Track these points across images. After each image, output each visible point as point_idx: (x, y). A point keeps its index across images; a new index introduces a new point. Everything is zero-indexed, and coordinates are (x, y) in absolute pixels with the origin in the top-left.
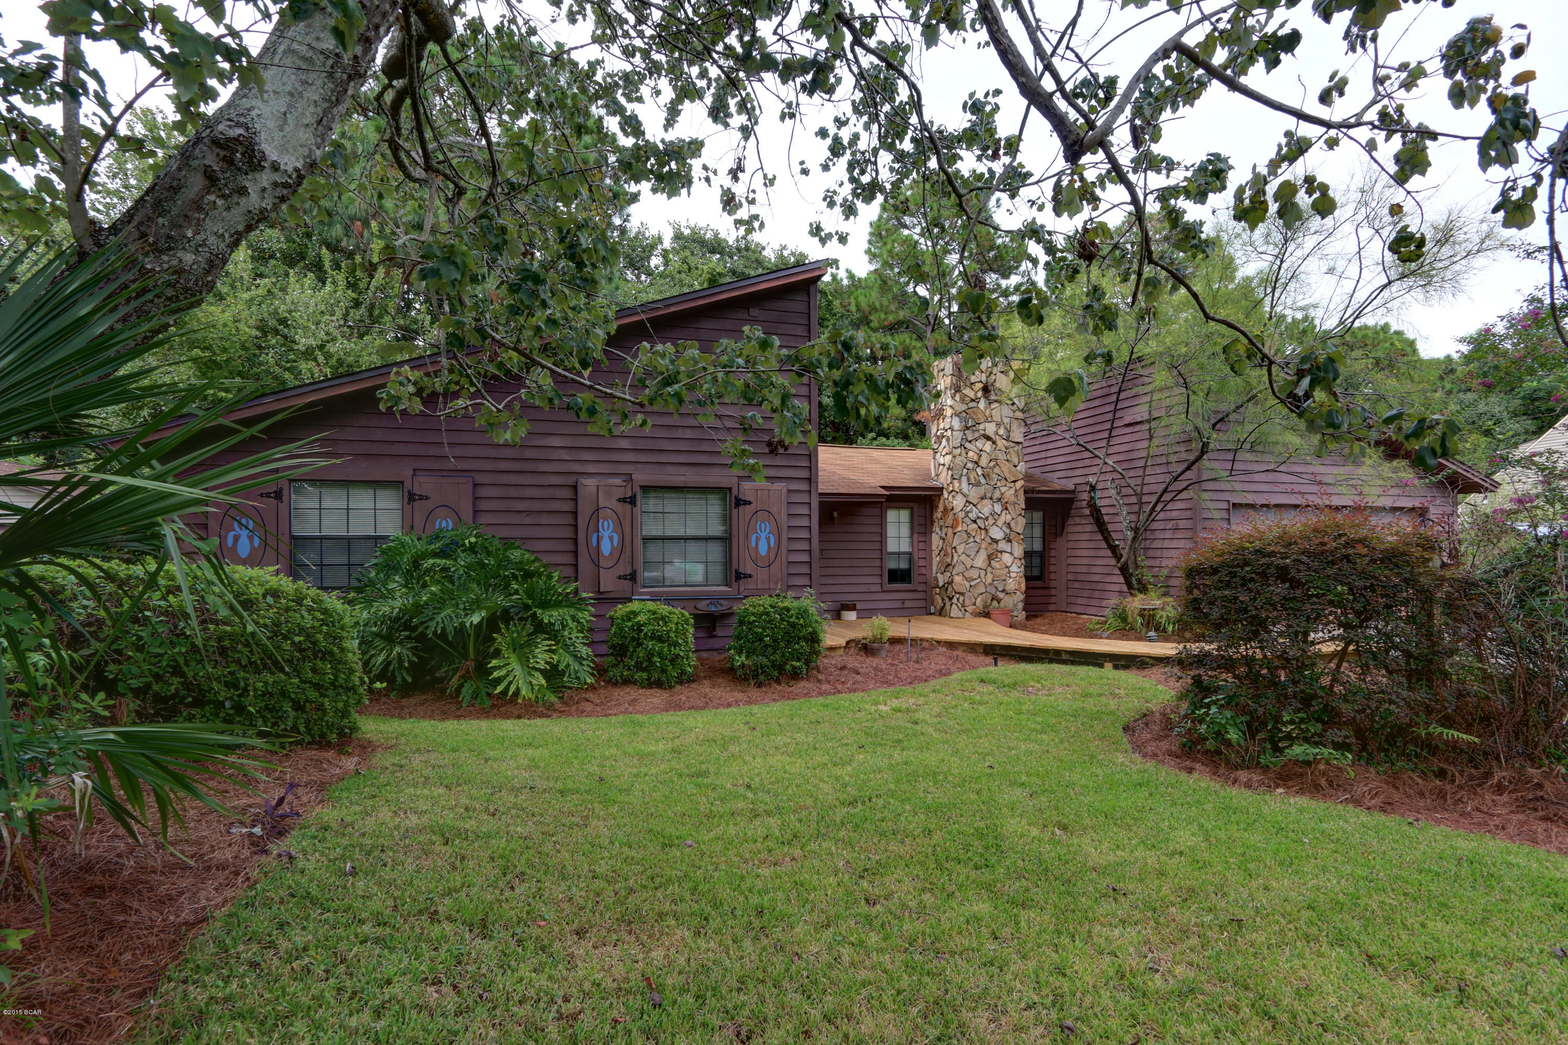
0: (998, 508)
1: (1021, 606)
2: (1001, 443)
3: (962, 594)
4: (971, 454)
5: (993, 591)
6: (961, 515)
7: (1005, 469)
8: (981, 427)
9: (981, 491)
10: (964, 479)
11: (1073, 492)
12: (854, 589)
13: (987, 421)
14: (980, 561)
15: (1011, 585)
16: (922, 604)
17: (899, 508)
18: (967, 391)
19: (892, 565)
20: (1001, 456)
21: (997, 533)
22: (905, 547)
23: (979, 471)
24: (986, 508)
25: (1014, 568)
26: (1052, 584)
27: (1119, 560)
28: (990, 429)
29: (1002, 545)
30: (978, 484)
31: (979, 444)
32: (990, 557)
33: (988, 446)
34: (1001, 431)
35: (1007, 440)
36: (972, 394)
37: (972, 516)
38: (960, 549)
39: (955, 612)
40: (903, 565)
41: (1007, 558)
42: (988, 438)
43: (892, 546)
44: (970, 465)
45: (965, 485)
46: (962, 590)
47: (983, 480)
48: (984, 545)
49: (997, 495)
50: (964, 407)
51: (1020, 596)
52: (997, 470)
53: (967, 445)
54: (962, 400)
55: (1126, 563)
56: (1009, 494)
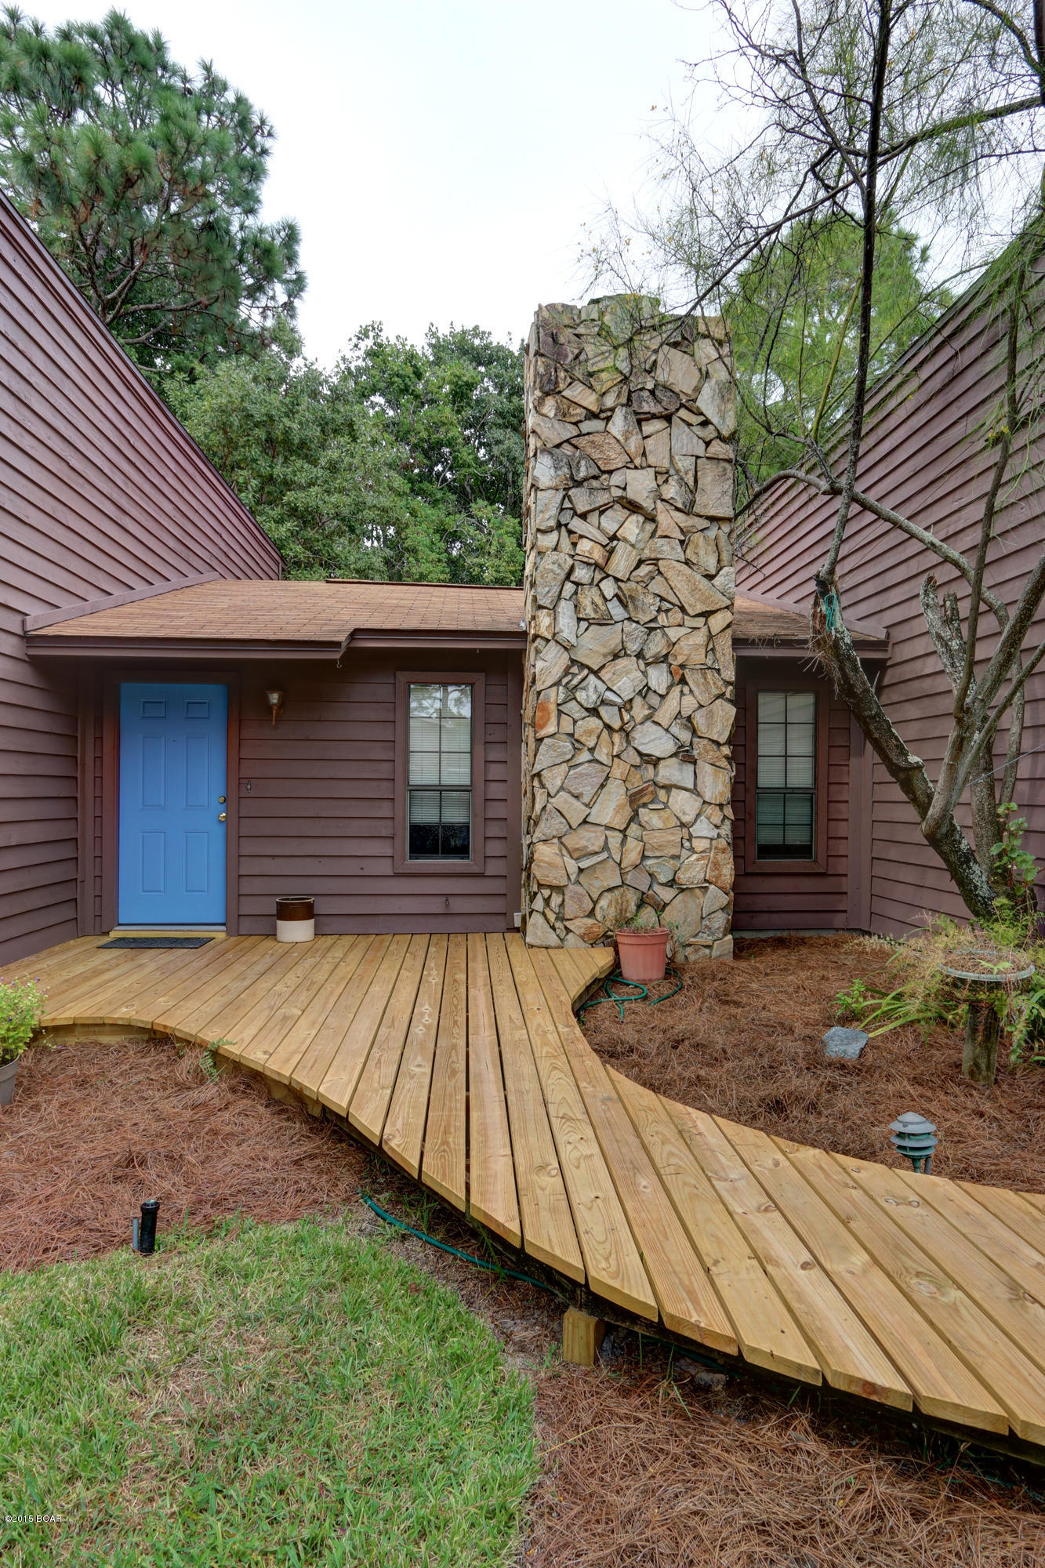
0: (658, 678)
1: (720, 920)
2: (668, 520)
3: (559, 889)
4: (584, 546)
5: (643, 884)
6: (556, 695)
7: (678, 583)
8: (616, 479)
9: (611, 637)
10: (566, 608)
11: (881, 645)
12: (325, 867)
13: (630, 465)
14: (610, 809)
15: (693, 871)
16: (497, 905)
17: (445, 684)
18: (577, 393)
19: (426, 814)
20: (669, 551)
21: (654, 741)
22: (458, 772)
23: (608, 587)
24: (625, 679)
25: (703, 829)
26: (841, 867)
27: (923, 809)
28: (640, 484)
29: (670, 771)
30: (605, 621)
31: (610, 523)
32: (635, 801)
33: (633, 528)
34: (671, 491)
35: (688, 510)
36: (590, 401)
37: (589, 697)
38: (553, 779)
39: (538, 931)
40: (454, 815)
41: (683, 804)
42: (633, 507)
43: (422, 770)
44: (582, 574)
45: (566, 623)
46: (556, 878)
47: (617, 611)
48: (620, 769)
49: (657, 645)
50: (570, 431)
51: (717, 898)
52: (657, 586)
53: (576, 524)
54: (562, 415)
55: (946, 815)
56: (690, 645)
